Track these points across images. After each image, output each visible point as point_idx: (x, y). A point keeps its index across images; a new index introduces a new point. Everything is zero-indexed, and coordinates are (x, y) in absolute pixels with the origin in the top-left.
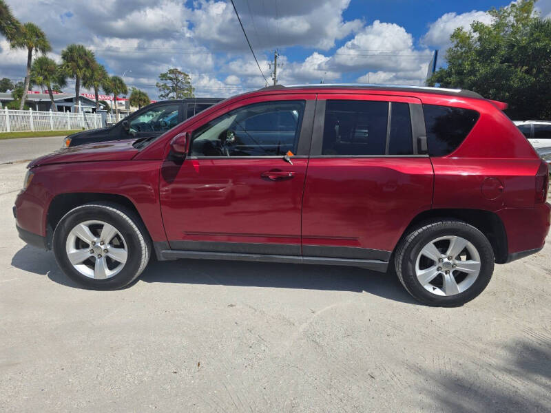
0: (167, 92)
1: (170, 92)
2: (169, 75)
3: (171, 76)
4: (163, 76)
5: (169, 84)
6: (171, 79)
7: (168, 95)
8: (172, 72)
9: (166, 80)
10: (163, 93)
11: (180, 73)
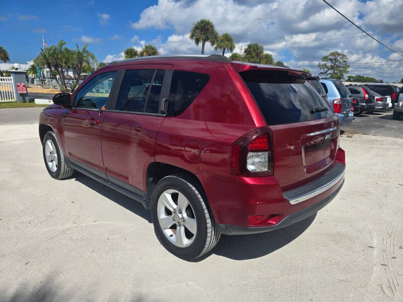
0: (326, 70)
1: (328, 70)
2: (330, 57)
3: (331, 57)
4: (325, 58)
5: (329, 64)
6: (331, 60)
7: (327, 72)
8: (333, 54)
9: (327, 61)
10: (322, 71)
11: (339, 54)
